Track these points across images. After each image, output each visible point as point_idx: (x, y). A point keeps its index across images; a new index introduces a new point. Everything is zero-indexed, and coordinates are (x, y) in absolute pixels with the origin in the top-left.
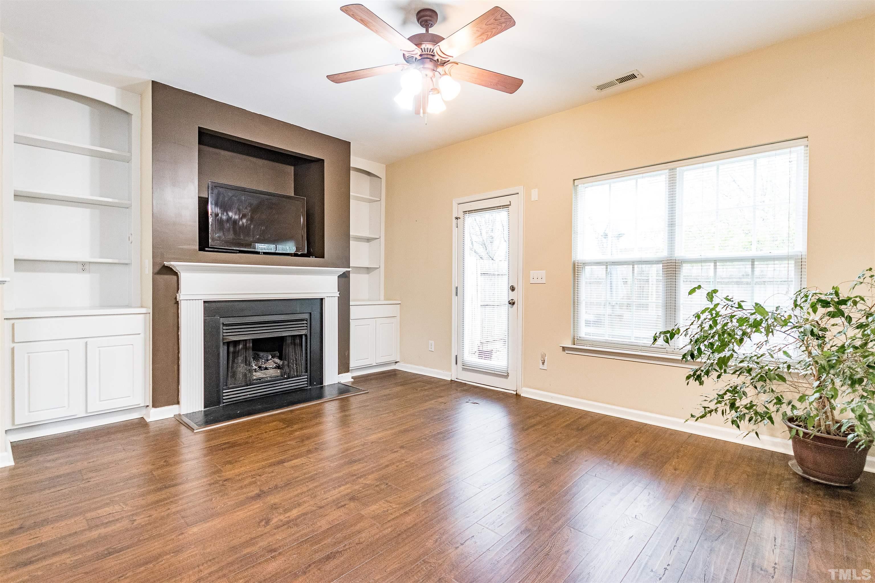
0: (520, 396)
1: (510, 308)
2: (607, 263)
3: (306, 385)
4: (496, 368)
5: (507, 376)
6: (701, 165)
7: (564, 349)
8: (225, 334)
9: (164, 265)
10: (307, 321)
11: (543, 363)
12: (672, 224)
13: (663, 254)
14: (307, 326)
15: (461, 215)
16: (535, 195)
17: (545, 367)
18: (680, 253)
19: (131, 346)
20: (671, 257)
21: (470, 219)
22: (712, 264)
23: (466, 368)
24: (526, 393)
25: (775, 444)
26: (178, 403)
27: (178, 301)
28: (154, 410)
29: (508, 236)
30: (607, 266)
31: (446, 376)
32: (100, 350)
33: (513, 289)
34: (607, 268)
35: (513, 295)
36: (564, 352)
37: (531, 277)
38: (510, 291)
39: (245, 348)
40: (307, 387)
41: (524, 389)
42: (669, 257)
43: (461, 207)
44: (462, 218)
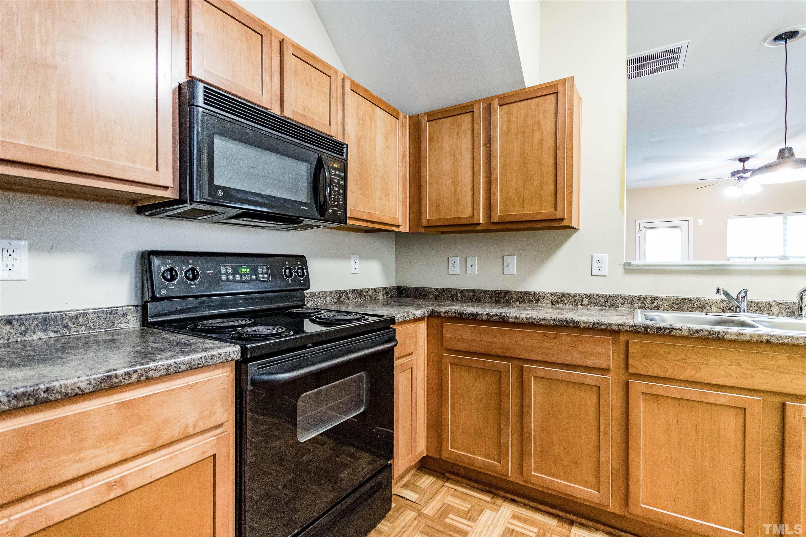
16: (701, 221)
21: (649, 232)
43: (642, 225)
44: (643, 231)
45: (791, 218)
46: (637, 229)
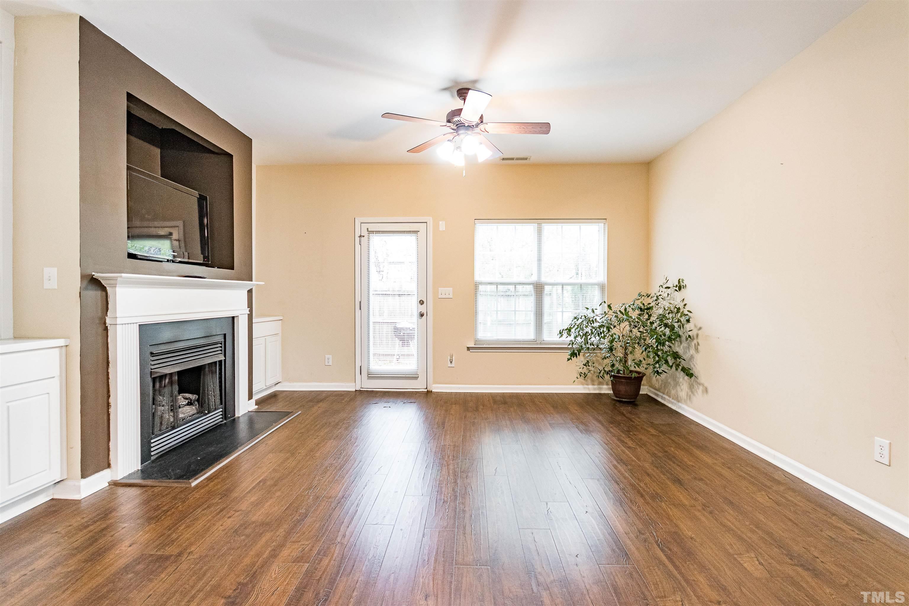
0: (432, 392)
1: (419, 319)
2: (497, 283)
3: (221, 420)
4: (406, 372)
5: (416, 378)
6: (556, 224)
7: (468, 349)
8: (153, 367)
9: (92, 277)
10: (221, 344)
11: (451, 362)
12: (539, 260)
13: (534, 278)
14: (221, 350)
15: (365, 233)
16: (442, 226)
17: (453, 365)
18: (544, 279)
19: (47, 394)
20: (539, 281)
21: (376, 239)
22: (560, 287)
23: (371, 376)
24: (436, 388)
25: (595, 389)
26: (109, 466)
27: (107, 327)
28: (84, 481)
29: (417, 257)
30: (497, 285)
31: (350, 387)
32: (8, 407)
33: (422, 302)
34: (497, 287)
35: (423, 309)
36: (469, 352)
37: (440, 293)
38: (419, 305)
39: (171, 383)
40: (222, 421)
41: (434, 385)
42: (538, 281)
43: (365, 226)
44: (366, 237)
45: (549, 228)
46: (358, 234)
